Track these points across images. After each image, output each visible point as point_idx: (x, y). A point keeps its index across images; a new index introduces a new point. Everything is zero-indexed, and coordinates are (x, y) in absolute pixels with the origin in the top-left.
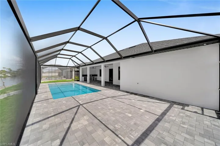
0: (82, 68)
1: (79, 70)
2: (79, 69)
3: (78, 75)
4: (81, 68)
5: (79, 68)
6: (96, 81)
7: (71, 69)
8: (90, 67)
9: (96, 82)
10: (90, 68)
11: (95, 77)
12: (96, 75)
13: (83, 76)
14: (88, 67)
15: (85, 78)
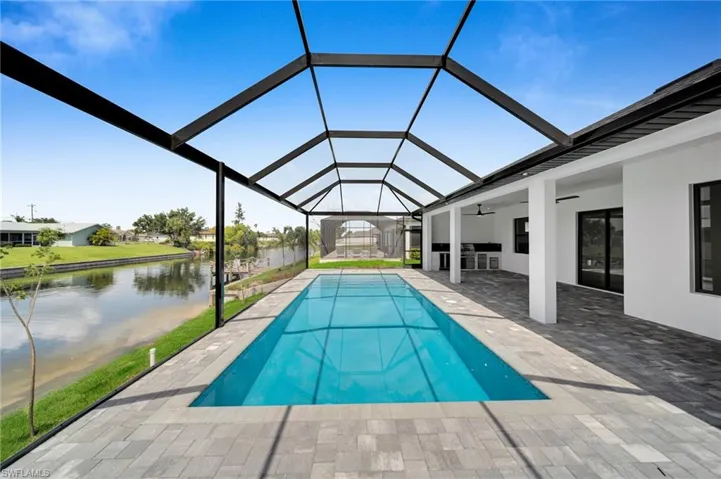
0: (433, 217)
1: (419, 224)
2: (421, 221)
3: (418, 243)
4: (427, 217)
5: (419, 217)
6: (497, 272)
7: (398, 222)
8: (462, 209)
9: (495, 281)
10: (465, 212)
11: (490, 254)
12: (497, 248)
13: (436, 247)
14: (453, 209)
15: (442, 256)
